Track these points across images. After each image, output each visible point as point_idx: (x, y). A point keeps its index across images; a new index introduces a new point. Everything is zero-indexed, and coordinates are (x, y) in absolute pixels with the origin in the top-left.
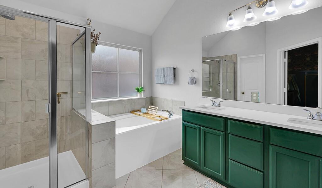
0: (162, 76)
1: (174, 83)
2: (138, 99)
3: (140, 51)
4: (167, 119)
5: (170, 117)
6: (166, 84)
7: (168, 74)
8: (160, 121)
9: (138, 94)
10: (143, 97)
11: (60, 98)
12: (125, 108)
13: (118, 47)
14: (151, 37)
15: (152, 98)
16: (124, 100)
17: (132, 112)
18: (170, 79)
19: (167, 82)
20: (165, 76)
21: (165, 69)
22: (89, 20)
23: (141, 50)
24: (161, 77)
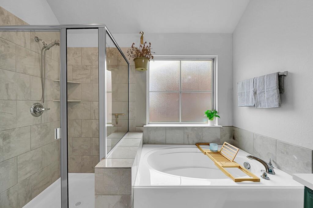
0: (252, 93)
1: (280, 105)
2: (209, 128)
3: (213, 60)
4: (257, 180)
5: (265, 176)
6: (259, 107)
7: (264, 89)
8: (237, 181)
9: (209, 121)
10: (217, 125)
11: (118, 119)
12: (188, 138)
13: (181, 59)
14: (233, 34)
15: (234, 128)
16: (186, 128)
17: (198, 144)
18: (268, 99)
19: (262, 104)
20: (258, 93)
21: (256, 80)
22: (142, 33)
23: (216, 57)
24: (248, 96)
